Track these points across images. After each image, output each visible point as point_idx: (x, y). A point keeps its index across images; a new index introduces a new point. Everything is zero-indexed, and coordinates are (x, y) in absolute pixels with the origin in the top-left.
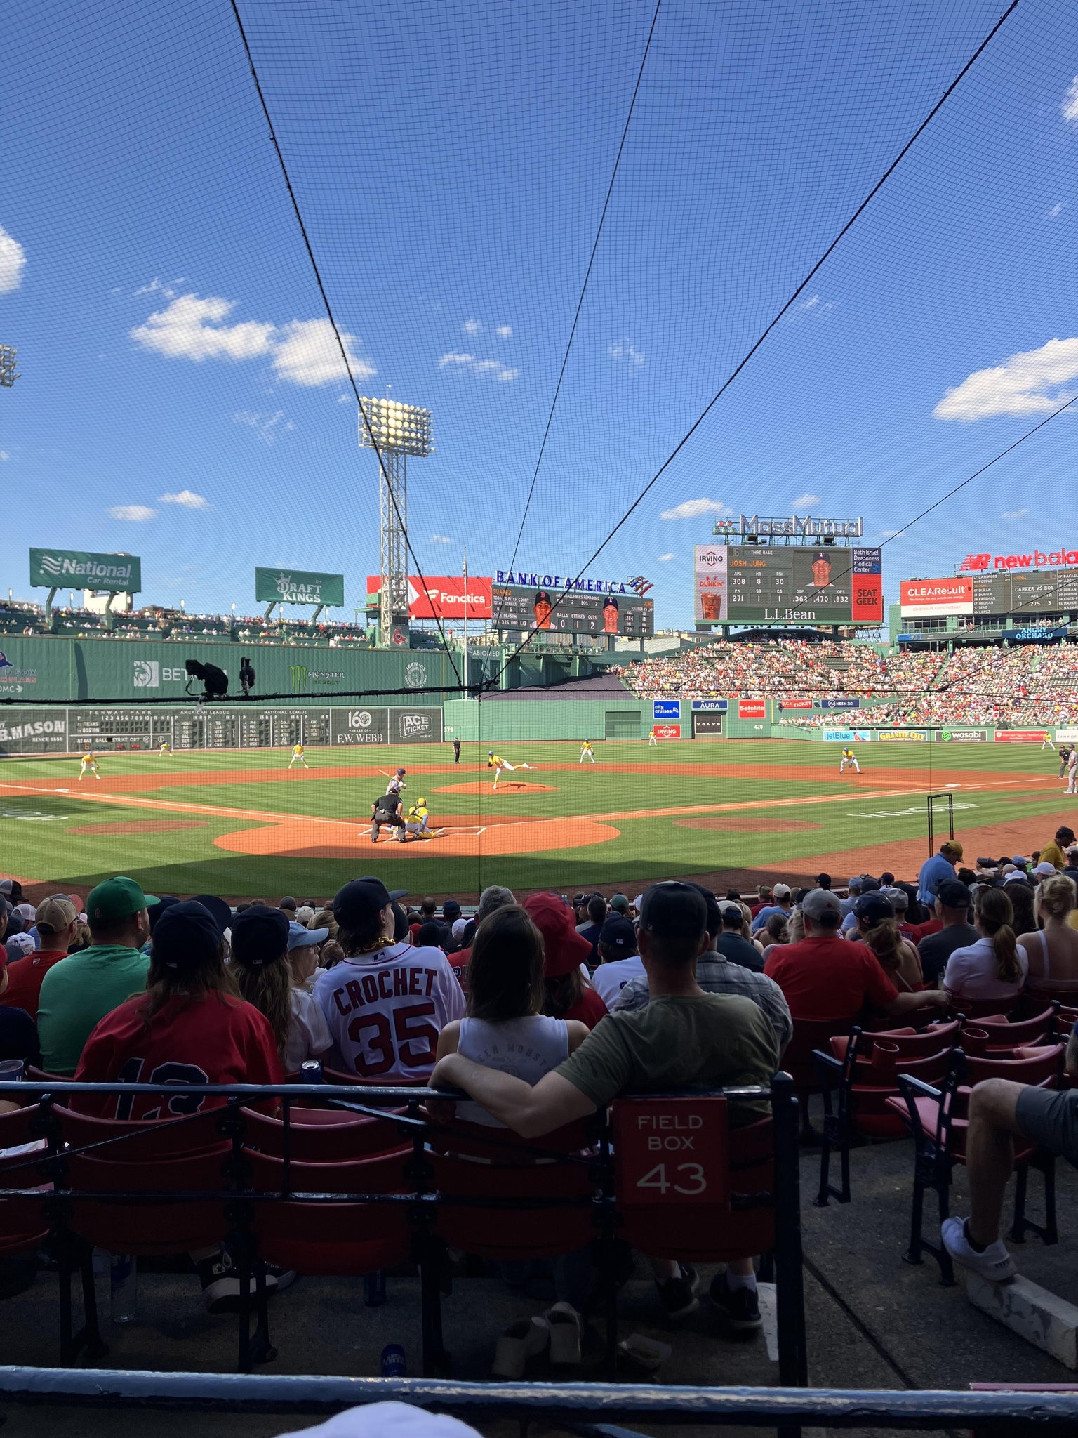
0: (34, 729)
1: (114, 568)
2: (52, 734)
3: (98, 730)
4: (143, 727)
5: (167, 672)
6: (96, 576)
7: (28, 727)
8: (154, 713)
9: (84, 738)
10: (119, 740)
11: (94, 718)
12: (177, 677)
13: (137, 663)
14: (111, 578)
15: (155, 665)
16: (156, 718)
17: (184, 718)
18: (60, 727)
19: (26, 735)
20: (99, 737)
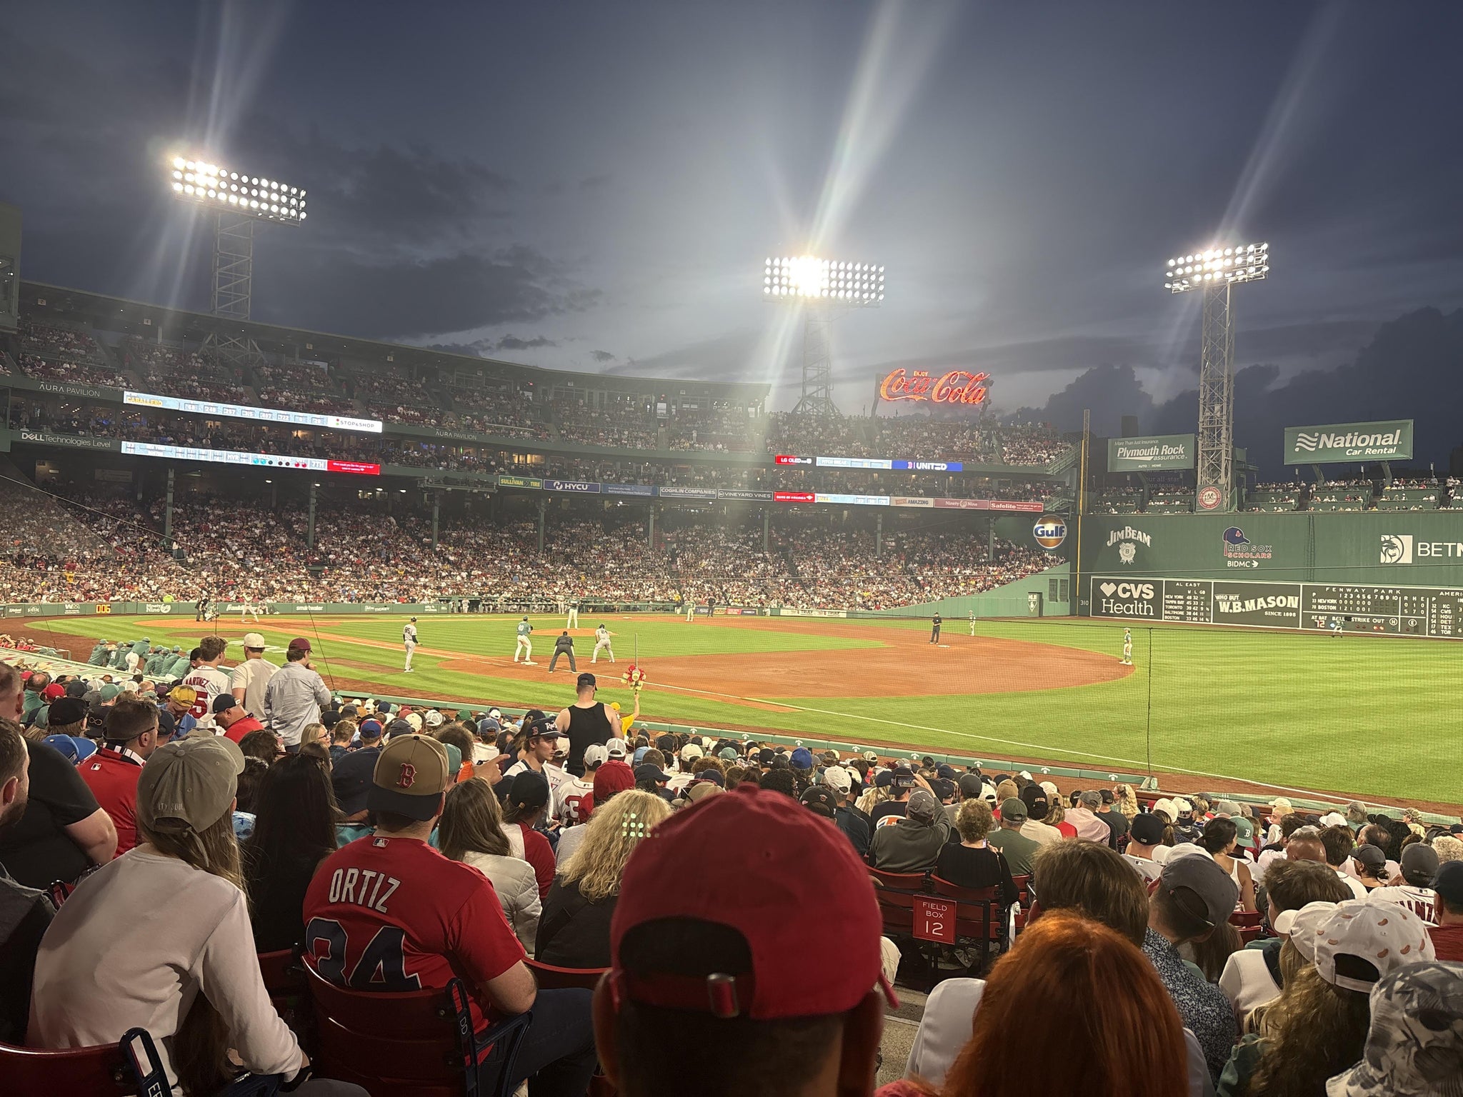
0: (1267, 603)
1: (1379, 436)
2: (1286, 609)
3: (1334, 608)
4: (1390, 607)
5: (1422, 546)
6: (1357, 448)
7: (1261, 600)
8: (1404, 592)
9: (1318, 615)
10: (1359, 619)
11: (1329, 595)
12: (1435, 552)
13: (1387, 538)
14: (1373, 448)
15: (1408, 540)
16: (1406, 598)
17: (1441, 601)
18: (1293, 602)
19: (1259, 608)
20: (1336, 616)
